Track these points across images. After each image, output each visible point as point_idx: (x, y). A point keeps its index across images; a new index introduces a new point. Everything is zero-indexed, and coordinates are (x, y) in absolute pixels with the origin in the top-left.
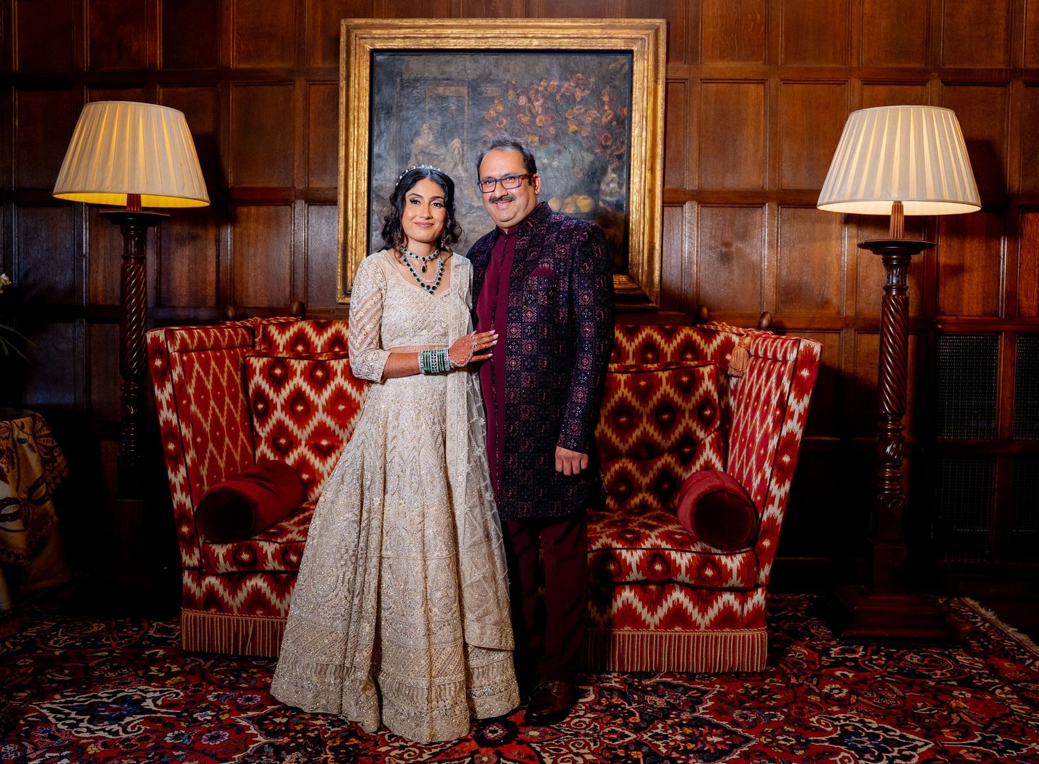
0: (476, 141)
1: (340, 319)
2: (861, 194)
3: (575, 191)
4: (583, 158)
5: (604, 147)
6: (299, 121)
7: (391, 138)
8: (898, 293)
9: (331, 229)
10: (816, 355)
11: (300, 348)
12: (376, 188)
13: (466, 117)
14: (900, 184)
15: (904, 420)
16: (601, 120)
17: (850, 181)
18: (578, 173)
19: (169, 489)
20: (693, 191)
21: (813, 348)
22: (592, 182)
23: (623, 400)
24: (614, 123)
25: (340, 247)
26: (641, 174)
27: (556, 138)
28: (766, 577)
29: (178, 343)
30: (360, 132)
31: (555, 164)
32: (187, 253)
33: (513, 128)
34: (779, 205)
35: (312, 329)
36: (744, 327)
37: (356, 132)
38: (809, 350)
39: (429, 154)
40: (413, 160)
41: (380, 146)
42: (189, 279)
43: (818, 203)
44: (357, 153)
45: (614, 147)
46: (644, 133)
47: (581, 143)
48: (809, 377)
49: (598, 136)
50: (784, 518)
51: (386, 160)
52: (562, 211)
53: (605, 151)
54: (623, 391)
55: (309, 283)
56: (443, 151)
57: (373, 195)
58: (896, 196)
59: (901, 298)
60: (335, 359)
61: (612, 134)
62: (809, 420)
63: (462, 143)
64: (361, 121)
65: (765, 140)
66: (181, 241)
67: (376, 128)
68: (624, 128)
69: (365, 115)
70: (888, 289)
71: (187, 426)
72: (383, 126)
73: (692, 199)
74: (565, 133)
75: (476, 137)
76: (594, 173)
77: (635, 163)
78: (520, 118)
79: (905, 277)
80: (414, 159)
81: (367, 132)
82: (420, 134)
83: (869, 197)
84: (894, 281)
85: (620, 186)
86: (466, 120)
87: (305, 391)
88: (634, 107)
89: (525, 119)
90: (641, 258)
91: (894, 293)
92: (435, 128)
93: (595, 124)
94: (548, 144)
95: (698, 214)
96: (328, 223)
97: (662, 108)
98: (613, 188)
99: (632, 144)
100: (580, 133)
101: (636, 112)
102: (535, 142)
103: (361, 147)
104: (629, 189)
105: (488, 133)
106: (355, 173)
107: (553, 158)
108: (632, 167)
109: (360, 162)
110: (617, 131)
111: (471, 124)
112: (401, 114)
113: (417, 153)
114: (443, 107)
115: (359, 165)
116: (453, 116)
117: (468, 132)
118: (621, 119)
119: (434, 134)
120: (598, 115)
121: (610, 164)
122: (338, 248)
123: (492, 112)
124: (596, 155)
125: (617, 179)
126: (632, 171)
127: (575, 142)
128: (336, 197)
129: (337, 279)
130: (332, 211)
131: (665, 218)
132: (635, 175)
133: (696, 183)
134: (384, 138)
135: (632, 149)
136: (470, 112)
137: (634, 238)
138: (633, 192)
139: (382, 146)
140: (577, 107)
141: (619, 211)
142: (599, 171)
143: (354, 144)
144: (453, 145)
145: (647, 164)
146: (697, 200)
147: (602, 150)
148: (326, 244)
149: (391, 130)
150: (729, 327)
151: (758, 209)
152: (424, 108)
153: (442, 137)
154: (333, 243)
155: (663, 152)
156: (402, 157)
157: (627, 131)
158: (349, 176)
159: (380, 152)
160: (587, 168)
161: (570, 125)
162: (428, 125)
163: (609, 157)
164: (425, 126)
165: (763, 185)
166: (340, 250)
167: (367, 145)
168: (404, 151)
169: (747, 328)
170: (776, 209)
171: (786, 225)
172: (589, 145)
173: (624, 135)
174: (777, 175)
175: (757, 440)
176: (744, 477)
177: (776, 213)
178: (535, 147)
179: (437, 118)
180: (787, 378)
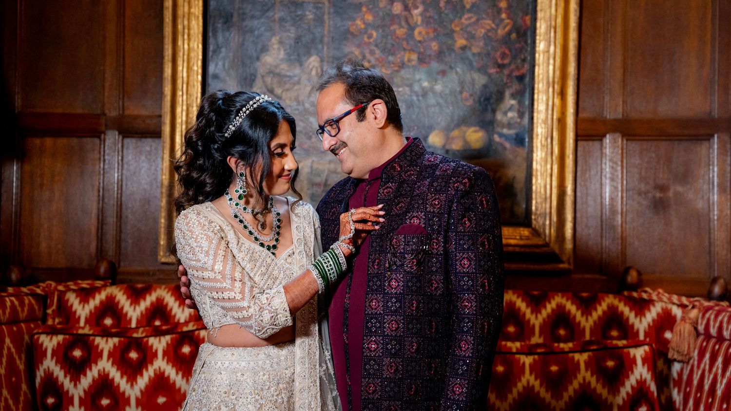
1: (164, 284)
3: (464, 122)
4: (473, 80)
5: (501, 67)
6: (111, 29)
7: (231, 55)
9: (153, 168)
11: (108, 322)
16: (496, 31)
18: (467, 100)
20: (616, 120)
22: (485, 110)
23: (529, 389)
24: (514, 36)
25: (164, 190)
26: (548, 100)
27: (440, 55)
30: (191, 46)
31: (438, 87)
33: (386, 44)
35: (125, 297)
36: (688, 296)
37: (186, 46)
39: (279, 75)
41: (217, 65)
44: (188, 72)
45: (513, 66)
47: (470, 61)
49: (493, 53)
51: (225, 81)
52: (447, 147)
53: (501, 72)
54: (528, 379)
55: (123, 236)
56: (297, 71)
60: (155, 336)
61: (510, 50)
63: (322, 61)
64: (192, 32)
65: (713, 53)
67: (211, 40)
68: (526, 42)
69: (198, 25)
72: (220, 39)
73: (615, 131)
74: (451, 49)
75: (338, 54)
76: (487, 99)
77: (540, 86)
78: (395, 30)
81: (200, 46)
82: (268, 50)
85: (521, 115)
86: (326, 32)
87: (113, 379)
88: (540, 15)
89: (401, 32)
90: (548, 205)
92: (287, 42)
93: (489, 37)
94: (429, 63)
95: (622, 149)
96: (149, 160)
97: (575, 15)
98: (512, 118)
99: (537, 62)
100: (470, 49)
101: (542, 21)
102: (413, 60)
103: (193, 65)
104: (532, 118)
105: (354, 49)
106: (185, 97)
107: (436, 80)
108: (536, 91)
109: (191, 83)
110: (517, 46)
111: (333, 38)
112: (244, 24)
113: (264, 74)
114: (298, 16)
115: (189, 88)
116: (309, 27)
117: (328, 48)
118: (522, 31)
119: (285, 50)
120: (493, 26)
121: (508, 87)
122: (162, 193)
123: (359, 22)
124: (490, 76)
125: (517, 107)
126: (536, 96)
127: (464, 59)
128: (160, 127)
129: (160, 232)
130: (154, 145)
131: (579, 154)
132: (540, 101)
133: (620, 109)
134: (222, 54)
135: (537, 68)
136: (331, 22)
137: (539, 181)
138: (537, 122)
139: (220, 63)
140: (466, 16)
141: (519, 147)
142: (494, 96)
143: (183, 61)
144: (310, 64)
145: (556, 86)
146: (621, 132)
147: (498, 70)
148: (145, 186)
149: (232, 44)
150: (666, 295)
151: (703, 142)
152: (273, 16)
153: (296, 54)
154: (155, 186)
155: (576, 72)
156: (245, 79)
157: (529, 46)
158: (177, 101)
159: (217, 71)
160: (478, 93)
161: (457, 39)
162: (278, 38)
163: (507, 79)
164: (274, 40)
165: (710, 112)
166: (164, 195)
167: (200, 63)
168: (248, 71)
169: (693, 297)
170: (729, 141)
172: (482, 63)
173: (527, 50)
174: (730, 97)
177: (728, 146)
178: (413, 66)
179: (290, 30)
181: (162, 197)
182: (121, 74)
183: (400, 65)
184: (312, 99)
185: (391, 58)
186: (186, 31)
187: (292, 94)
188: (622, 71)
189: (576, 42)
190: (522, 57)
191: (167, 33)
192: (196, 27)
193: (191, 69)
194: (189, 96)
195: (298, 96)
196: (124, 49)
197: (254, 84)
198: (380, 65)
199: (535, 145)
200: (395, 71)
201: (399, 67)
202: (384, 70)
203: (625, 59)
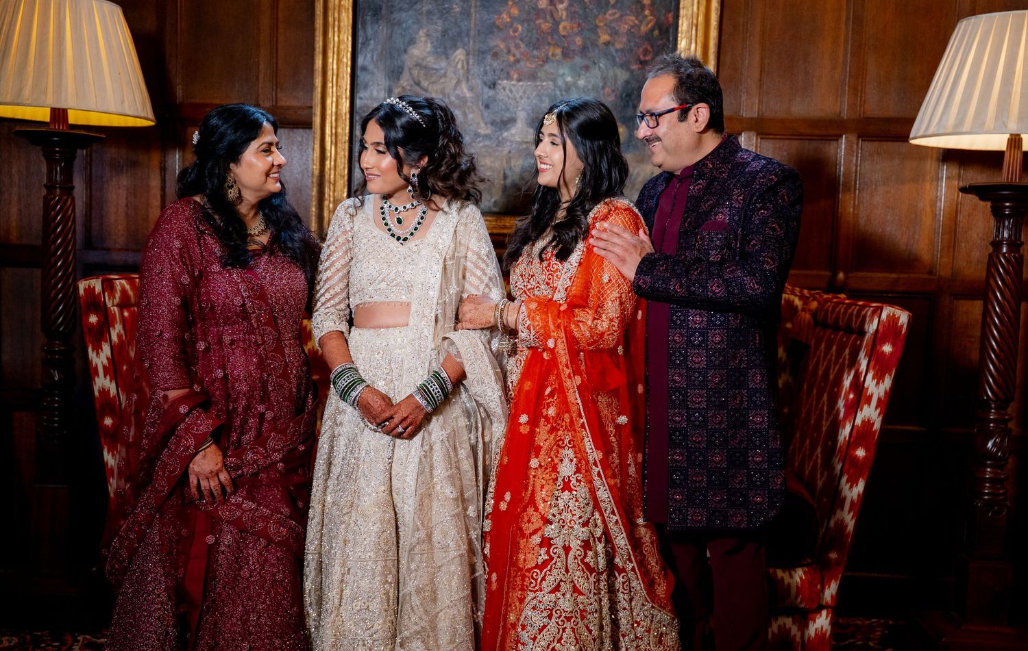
0: (484, 52)
2: (967, 126)
4: (616, 76)
5: (643, 63)
6: (265, 21)
7: (380, 47)
8: (1009, 251)
9: (304, 158)
10: (902, 326)
12: (360, 108)
13: (473, 21)
14: (1020, 113)
15: (1012, 409)
16: (639, 27)
17: (955, 109)
18: (609, 95)
19: (104, 473)
20: (752, 119)
21: (899, 318)
22: (626, 106)
24: (656, 32)
25: (315, 180)
27: (584, 50)
28: (832, 596)
29: (118, 295)
30: (341, 38)
31: (581, 83)
32: (125, 183)
33: (530, 38)
34: (859, 137)
36: (810, 289)
37: (336, 38)
38: (893, 320)
39: (426, 67)
40: (406, 75)
41: (365, 57)
42: (127, 215)
43: (911, 136)
44: (338, 64)
46: (693, 46)
47: (613, 57)
48: (892, 354)
49: (635, 49)
50: (856, 525)
51: (373, 73)
53: (643, 68)
56: (443, 64)
58: (1013, 127)
59: (1014, 257)
61: (652, 46)
62: (890, 406)
63: (468, 54)
64: (342, 24)
65: (845, 55)
66: (117, 168)
67: (360, 33)
68: (668, 39)
69: (348, 17)
70: (996, 245)
72: (369, 31)
73: (749, 129)
74: (594, 44)
75: (484, 48)
76: (629, 95)
78: (540, 24)
79: (1020, 230)
80: (408, 72)
81: (350, 38)
82: (415, 43)
83: (978, 129)
84: (1006, 235)
86: (472, 26)
88: (682, 12)
89: (546, 26)
91: (1005, 250)
92: (434, 35)
93: (632, 33)
94: (574, 58)
96: (301, 150)
97: (716, 14)
100: (613, 45)
101: (684, 19)
102: (557, 54)
103: (343, 57)
105: (499, 43)
106: (335, 89)
107: (579, 76)
109: (341, 75)
110: (660, 42)
111: (479, 31)
112: (393, 16)
114: (445, 9)
115: (339, 79)
116: (456, 20)
117: (474, 42)
118: (665, 28)
119: (432, 43)
120: (636, 22)
122: (313, 182)
123: (504, 16)
124: (632, 72)
127: (607, 55)
128: (311, 118)
129: (311, 221)
130: (305, 135)
133: (756, 108)
134: (371, 47)
136: (478, 16)
139: (369, 55)
140: (610, 12)
142: (635, 92)
143: (334, 53)
144: (456, 57)
146: (756, 131)
147: (640, 66)
148: (297, 176)
149: (380, 36)
150: (790, 287)
151: (832, 142)
152: (421, 9)
153: (442, 47)
154: (306, 176)
156: (393, 71)
157: (671, 43)
158: (328, 93)
159: (366, 63)
160: (620, 89)
161: (601, 35)
162: (425, 31)
164: (421, 33)
165: (840, 112)
166: (315, 185)
167: (349, 55)
168: (396, 63)
169: (814, 290)
170: (856, 142)
171: (866, 162)
172: (624, 59)
173: (668, 47)
174: (859, 99)
175: (824, 429)
176: (807, 472)
177: (855, 146)
178: (557, 61)
179: (437, 23)
180: (864, 354)
181: (313, 187)
182: (275, 66)
184: (457, 92)
185: (535, 52)
186: (336, 23)
187: (438, 87)
188: (760, 69)
189: (717, 41)
191: (318, 26)
192: (346, 19)
193: (341, 60)
194: (339, 88)
195: (444, 88)
196: (277, 42)
197: (401, 76)
198: (525, 59)
200: (539, 65)
201: (543, 61)
202: (528, 65)
203: (762, 59)
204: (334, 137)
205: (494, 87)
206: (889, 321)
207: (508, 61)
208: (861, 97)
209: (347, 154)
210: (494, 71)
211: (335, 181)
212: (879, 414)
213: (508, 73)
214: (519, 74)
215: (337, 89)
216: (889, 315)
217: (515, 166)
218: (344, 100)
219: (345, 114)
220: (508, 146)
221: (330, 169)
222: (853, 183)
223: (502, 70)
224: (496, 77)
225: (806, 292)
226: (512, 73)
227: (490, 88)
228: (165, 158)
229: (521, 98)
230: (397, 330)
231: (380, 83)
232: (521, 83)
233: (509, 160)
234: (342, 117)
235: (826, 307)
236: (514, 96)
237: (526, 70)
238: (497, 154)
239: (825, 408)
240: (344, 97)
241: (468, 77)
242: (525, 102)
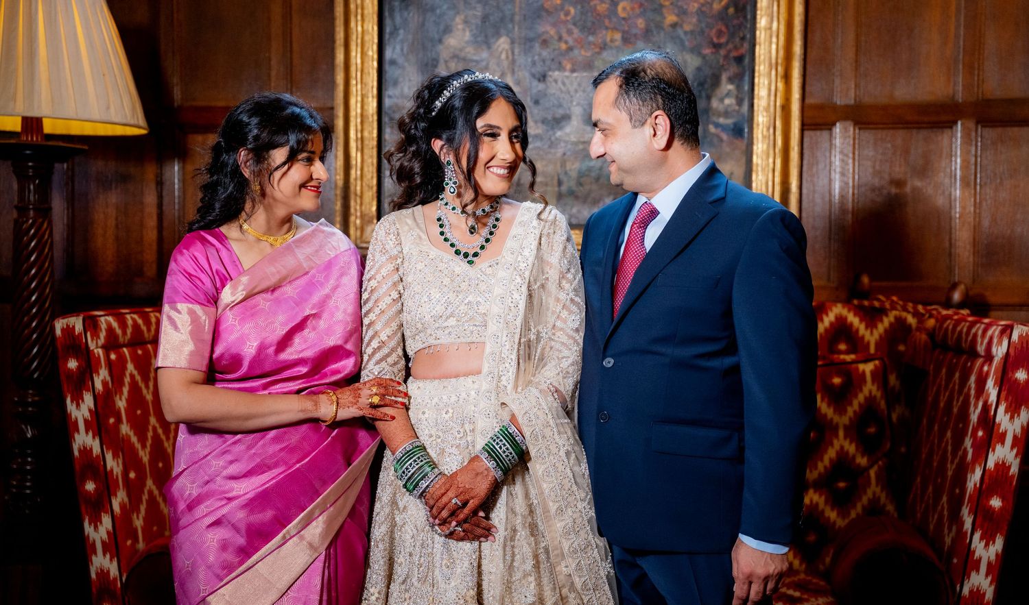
0: (531, 40)
4: (685, 62)
5: (717, 46)
6: (277, 10)
7: (410, 37)
12: (390, 108)
13: (518, 5)
16: (711, 5)
19: (84, 549)
20: (847, 106)
24: (731, 10)
25: (339, 192)
26: (770, 84)
27: (647, 34)
29: (103, 335)
30: (365, 28)
32: (114, 201)
33: (585, 21)
34: (977, 123)
36: (925, 304)
39: (464, 59)
41: (394, 48)
42: (117, 238)
44: (362, 58)
45: (730, 46)
46: (775, 25)
47: (682, 40)
49: (707, 30)
50: (996, 592)
51: (403, 68)
53: (717, 52)
56: (485, 55)
57: (385, 119)
61: (727, 27)
63: (513, 42)
64: (366, 12)
65: (957, 28)
66: (105, 183)
67: (388, 22)
68: (745, 17)
69: (373, 4)
71: (115, 456)
72: (398, 19)
73: (845, 118)
74: (659, 27)
75: (531, 35)
76: (701, 84)
77: (761, 68)
78: (595, 5)
80: (444, 65)
81: (376, 28)
82: (451, 31)
85: (740, 102)
86: (517, 10)
89: (602, 7)
92: (473, 21)
93: (703, 12)
94: (635, 44)
95: (854, 139)
98: (728, 106)
99: (758, 40)
100: (681, 26)
102: (616, 40)
103: (368, 50)
104: (752, 105)
105: (548, 28)
106: (359, 86)
108: (756, 74)
109: (366, 71)
110: (736, 22)
111: (525, 16)
112: (425, 2)
113: (447, 59)
115: (364, 76)
116: (498, 4)
117: (519, 28)
118: (741, 5)
119: (471, 31)
121: (725, 70)
122: (336, 195)
124: (704, 57)
125: (735, 92)
126: (756, 80)
127: (675, 39)
128: (333, 121)
131: (805, 145)
132: (761, 85)
133: (852, 94)
134: (400, 37)
135: (757, 48)
137: (760, 177)
138: (758, 110)
139: (398, 47)
141: (737, 138)
142: (709, 80)
143: (357, 45)
144: (499, 46)
145: (780, 68)
146: (853, 120)
147: (714, 50)
149: (410, 25)
150: (901, 303)
151: (945, 130)
153: (483, 35)
155: (803, 51)
156: (426, 65)
157: (749, 21)
158: (351, 91)
159: (395, 56)
161: (666, 15)
162: (462, 17)
163: (724, 60)
164: (458, 19)
165: (954, 95)
166: (339, 198)
167: (375, 47)
168: (430, 55)
169: (930, 305)
170: (974, 129)
171: (988, 153)
172: (695, 43)
173: (746, 27)
174: (976, 78)
175: (950, 473)
176: (932, 527)
177: (973, 134)
178: (617, 47)
179: (475, 8)
180: (993, 383)
182: (289, 61)
183: (602, 46)
185: (591, 38)
186: (359, 11)
188: (854, 49)
189: (802, 17)
190: (741, 35)
191: (338, 14)
192: (370, 5)
193: (366, 54)
194: (364, 86)
196: (291, 33)
198: (579, 46)
199: (755, 136)
200: (596, 53)
201: (601, 48)
202: (583, 52)
203: (857, 36)
204: (359, 142)
205: (544, 80)
206: (1022, 343)
207: (559, 49)
208: (978, 75)
209: (375, 161)
210: (544, 61)
211: (362, 192)
212: (1016, 456)
213: (560, 63)
214: (573, 65)
215: (362, 87)
216: (1022, 335)
217: (570, 170)
218: (370, 99)
219: (372, 116)
220: (561, 147)
221: (356, 179)
222: (973, 177)
223: (553, 60)
224: (546, 69)
225: (920, 308)
226: (564, 63)
227: (539, 80)
228: (161, 170)
229: (576, 91)
230: (470, 379)
231: (412, 79)
232: (575, 75)
233: (563, 164)
234: (368, 118)
235: (945, 325)
236: (568, 89)
237: (580, 59)
238: (550, 156)
239: (950, 448)
240: (370, 95)
241: (513, 70)
242: (580, 96)
